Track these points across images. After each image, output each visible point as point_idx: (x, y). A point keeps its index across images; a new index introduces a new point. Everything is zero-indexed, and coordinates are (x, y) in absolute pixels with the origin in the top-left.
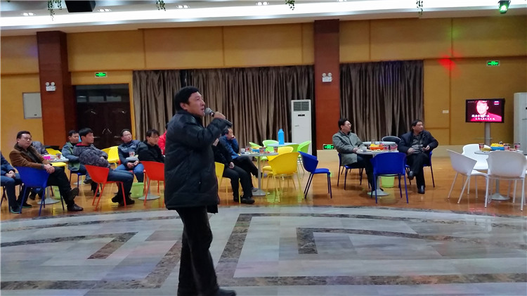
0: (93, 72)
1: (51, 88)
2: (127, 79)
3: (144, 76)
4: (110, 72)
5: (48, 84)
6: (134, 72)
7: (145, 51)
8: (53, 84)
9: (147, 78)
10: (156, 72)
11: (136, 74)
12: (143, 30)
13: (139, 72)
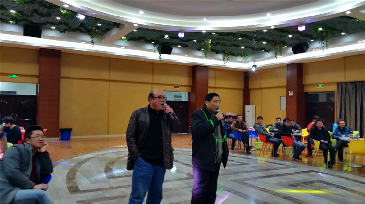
0: (316, 85)
1: (291, 94)
2: (334, 88)
3: (344, 86)
4: (324, 84)
5: (290, 92)
6: (338, 83)
7: (345, 70)
8: (292, 92)
9: (346, 87)
10: (352, 83)
11: (339, 84)
12: (345, 58)
13: (341, 83)
